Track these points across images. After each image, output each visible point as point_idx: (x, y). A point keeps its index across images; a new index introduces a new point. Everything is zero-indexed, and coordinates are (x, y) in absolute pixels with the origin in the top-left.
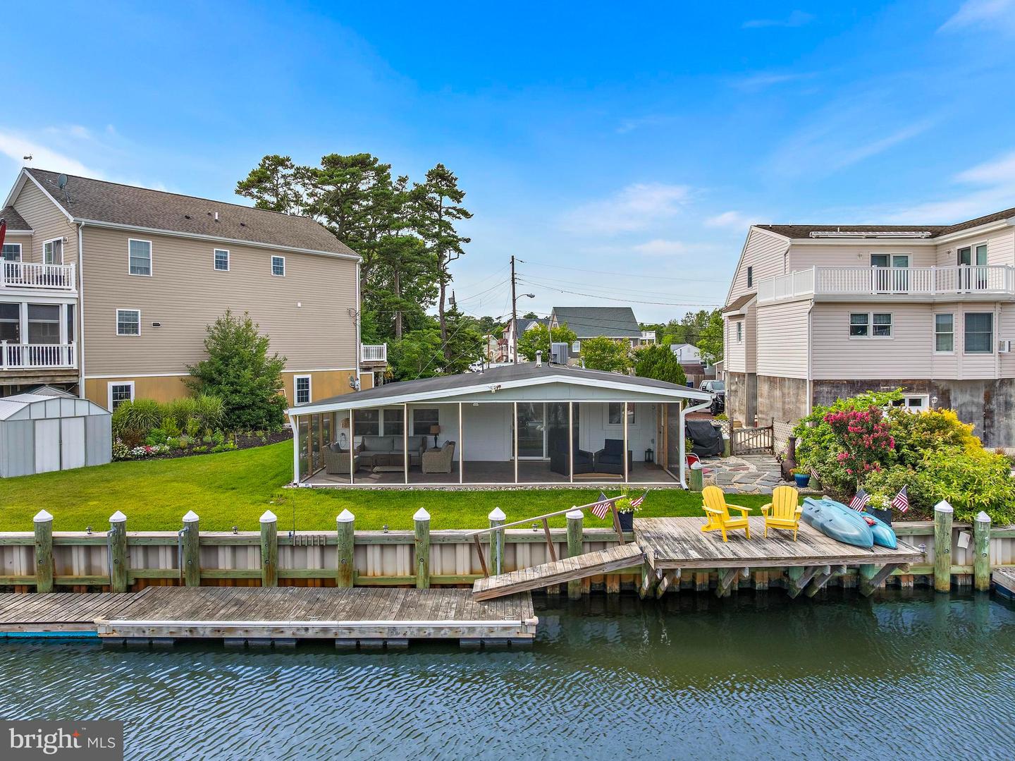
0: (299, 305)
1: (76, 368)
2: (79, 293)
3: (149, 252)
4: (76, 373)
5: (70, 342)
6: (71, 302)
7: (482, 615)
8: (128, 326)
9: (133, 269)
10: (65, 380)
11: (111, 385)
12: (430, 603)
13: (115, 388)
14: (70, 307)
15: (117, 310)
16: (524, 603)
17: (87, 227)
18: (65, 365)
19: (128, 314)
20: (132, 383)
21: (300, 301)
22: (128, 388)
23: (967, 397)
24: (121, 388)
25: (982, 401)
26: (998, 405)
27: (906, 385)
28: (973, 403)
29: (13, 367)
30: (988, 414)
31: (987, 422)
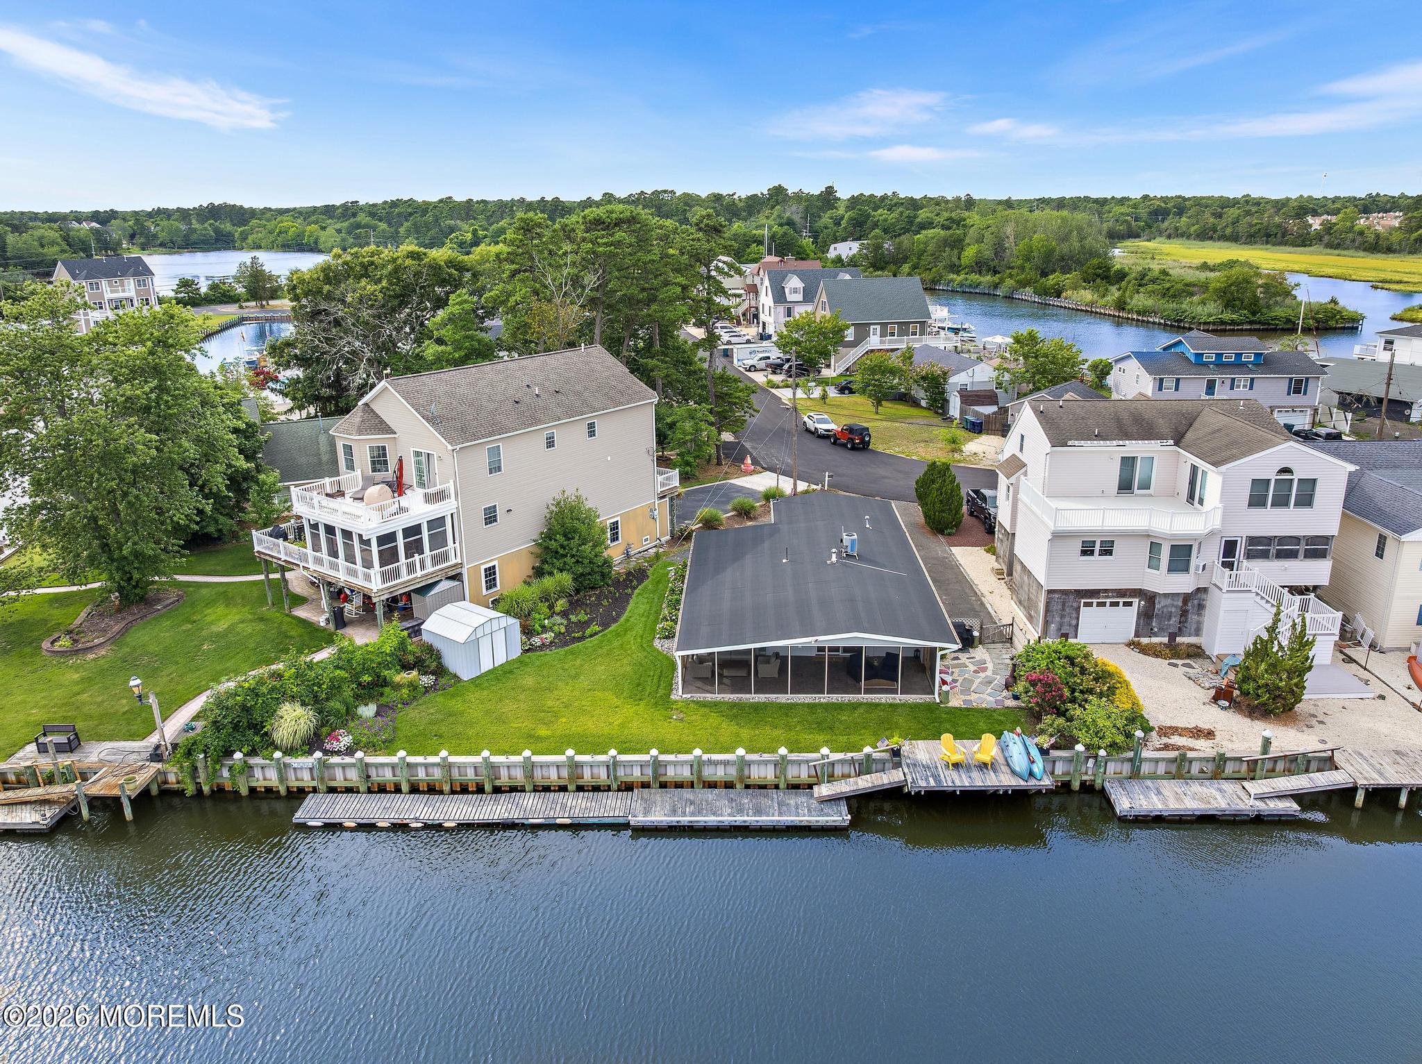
0: (609, 458)
1: (460, 561)
2: (457, 502)
3: (500, 453)
4: (460, 565)
5: (454, 543)
6: (453, 511)
7: (821, 813)
8: (491, 517)
9: (491, 471)
10: (454, 572)
11: (483, 568)
12: (792, 802)
13: (486, 570)
14: (452, 516)
15: (482, 507)
16: (841, 803)
17: (459, 450)
18: (453, 561)
19: (490, 508)
20: (496, 562)
21: (609, 455)
22: (494, 567)
23: (1169, 601)
24: (490, 568)
25: (1180, 604)
26: (1193, 606)
27: (1121, 593)
28: (1173, 605)
29: (423, 572)
30: (1184, 613)
31: (1183, 619)
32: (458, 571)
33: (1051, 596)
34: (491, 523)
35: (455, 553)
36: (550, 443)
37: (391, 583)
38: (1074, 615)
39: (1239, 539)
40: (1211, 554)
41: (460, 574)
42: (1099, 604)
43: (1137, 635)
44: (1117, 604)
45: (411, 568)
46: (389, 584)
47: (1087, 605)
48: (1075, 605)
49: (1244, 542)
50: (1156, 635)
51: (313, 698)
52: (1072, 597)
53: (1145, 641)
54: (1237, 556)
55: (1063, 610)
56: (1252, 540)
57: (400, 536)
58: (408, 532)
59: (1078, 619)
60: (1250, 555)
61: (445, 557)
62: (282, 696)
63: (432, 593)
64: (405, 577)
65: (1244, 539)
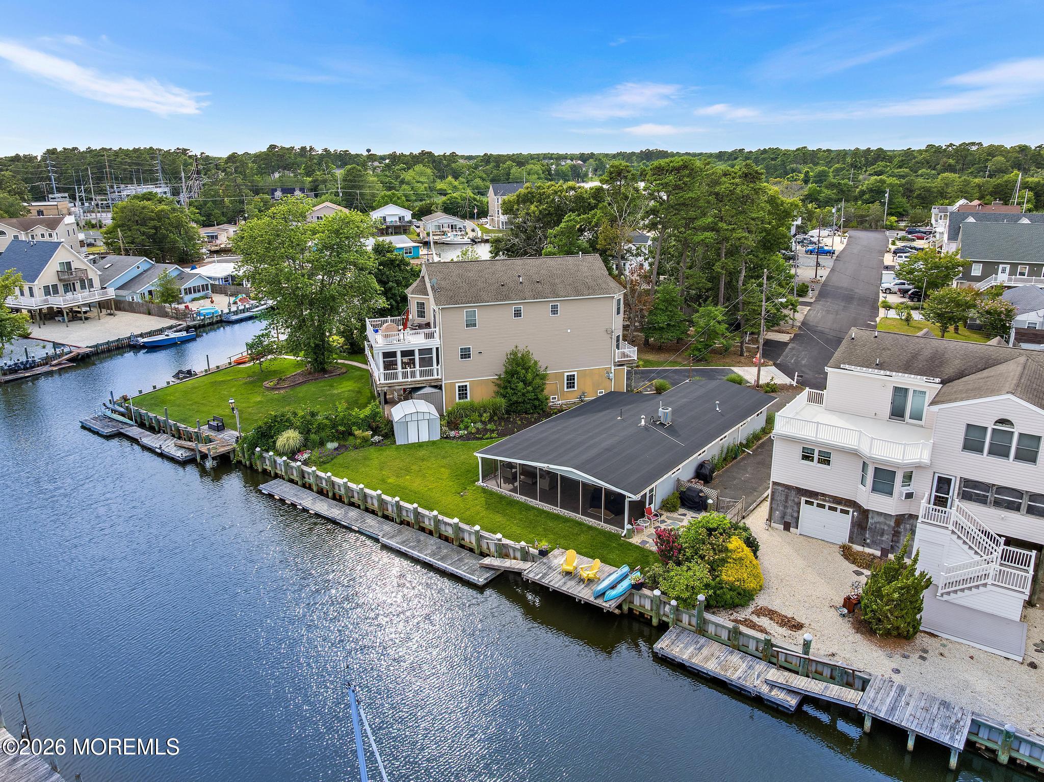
0: (569, 331)
1: (440, 378)
2: (441, 341)
3: (476, 315)
5: (437, 365)
6: (438, 346)
8: (466, 354)
9: (468, 326)
10: (435, 384)
11: (457, 385)
13: (459, 387)
14: (437, 349)
15: (460, 347)
17: (442, 309)
18: (435, 377)
19: (465, 349)
20: (468, 384)
22: (466, 386)
23: (882, 519)
24: (463, 386)
25: (892, 523)
26: (905, 529)
27: (838, 500)
28: (885, 524)
29: (413, 379)
30: (896, 534)
31: (895, 538)
32: (440, 383)
33: (776, 487)
34: (465, 358)
35: (438, 372)
36: (518, 314)
37: (391, 381)
38: (796, 509)
39: (953, 479)
40: (924, 487)
41: (441, 385)
42: (819, 505)
43: (851, 540)
44: (835, 509)
45: (405, 375)
46: (388, 382)
47: (807, 502)
48: (796, 500)
49: (958, 482)
50: (869, 546)
51: (305, 431)
52: (793, 493)
53: (857, 548)
54: (951, 494)
55: (786, 502)
56: (966, 482)
57: (399, 355)
58: (404, 354)
59: (799, 512)
60: (965, 496)
61: (430, 373)
62: (290, 425)
63: (419, 393)
64: (400, 379)
65: (958, 480)
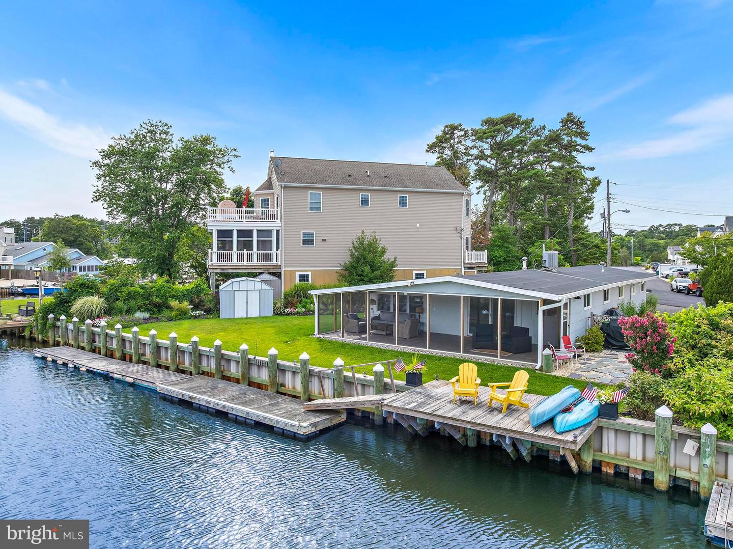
0: (418, 225)
1: (279, 264)
2: (282, 223)
3: (320, 198)
4: (279, 267)
5: (277, 250)
6: (278, 228)
8: (308, 241)
9: (311, 209)
10: (274, 271)
11: (298, 273)
13: (300, 276)
14: (278, 231)
15: (302, 232)
17: (285, 187)
18: (274, 262)
19: (308, 234)
20: (309, 273)
21: (418, 223)
22: (307, 276)
24: (304, 276)
29: (249, 264)
32: (279, 270)
34: (308, 244)
35: (278, 258)
36: (365, 201)
37: (225, 263)
41: (280, 273)
45: (240, 257)
46: (221, 263)
57: (235, 234)
58: (242, 234)
61: (269, 257)
64: (235, 262)
